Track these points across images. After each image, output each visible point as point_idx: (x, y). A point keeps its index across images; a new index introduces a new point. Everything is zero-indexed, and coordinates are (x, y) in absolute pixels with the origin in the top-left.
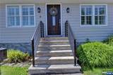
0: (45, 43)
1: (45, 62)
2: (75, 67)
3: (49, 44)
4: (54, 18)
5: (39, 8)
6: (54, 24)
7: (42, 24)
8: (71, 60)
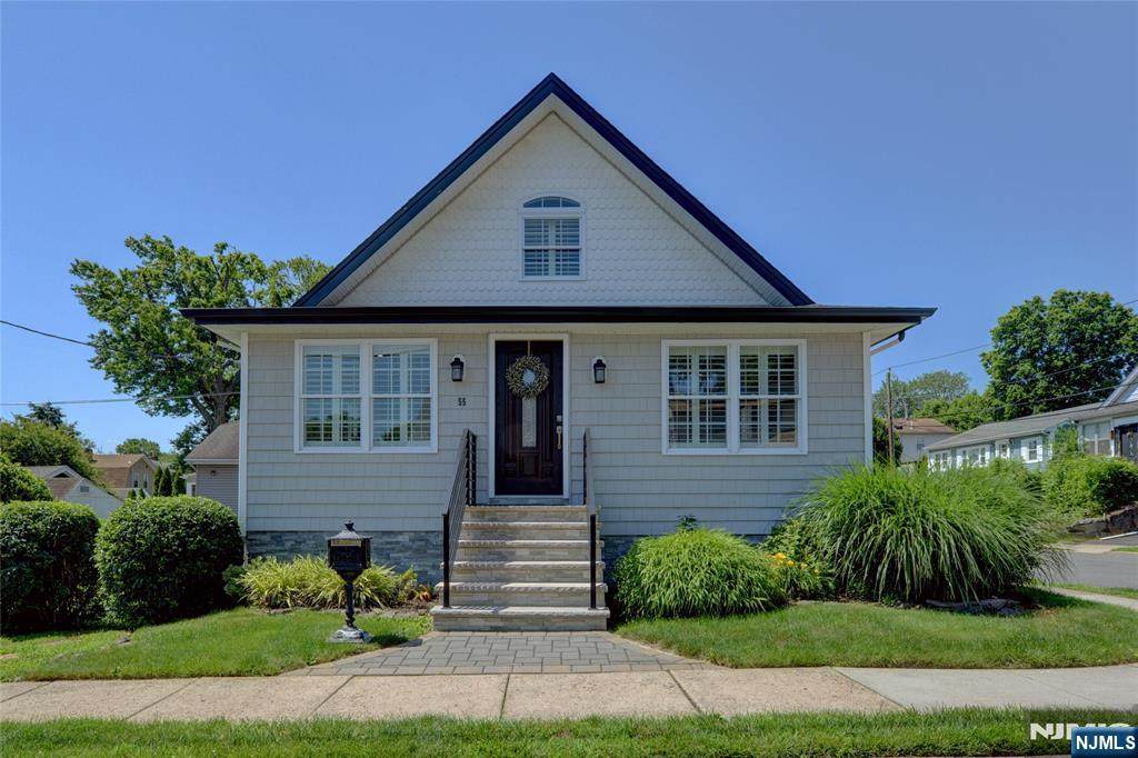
0: (485, 532)
1: (485, 597)
2: (593, 612)
3: (503, 536)
4: (529, 408)
5: (457, 363)
6: (529, 438)
7: (471, 441)
8: (580, 592)
